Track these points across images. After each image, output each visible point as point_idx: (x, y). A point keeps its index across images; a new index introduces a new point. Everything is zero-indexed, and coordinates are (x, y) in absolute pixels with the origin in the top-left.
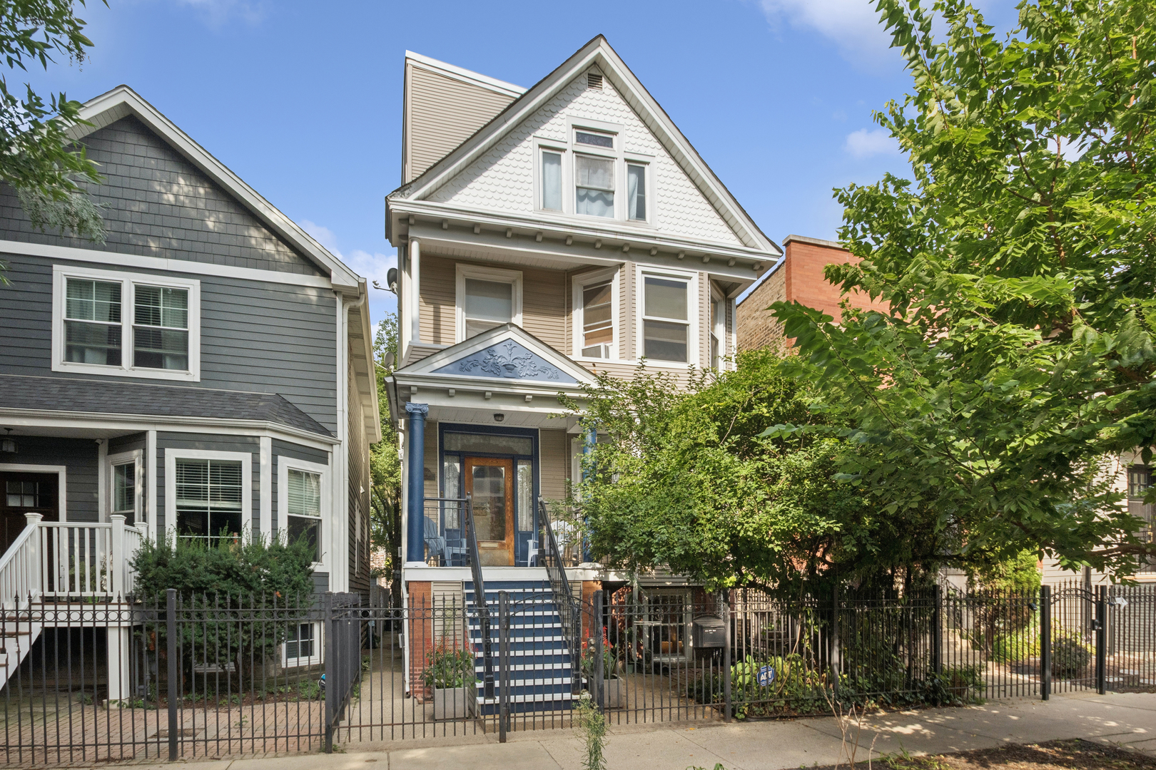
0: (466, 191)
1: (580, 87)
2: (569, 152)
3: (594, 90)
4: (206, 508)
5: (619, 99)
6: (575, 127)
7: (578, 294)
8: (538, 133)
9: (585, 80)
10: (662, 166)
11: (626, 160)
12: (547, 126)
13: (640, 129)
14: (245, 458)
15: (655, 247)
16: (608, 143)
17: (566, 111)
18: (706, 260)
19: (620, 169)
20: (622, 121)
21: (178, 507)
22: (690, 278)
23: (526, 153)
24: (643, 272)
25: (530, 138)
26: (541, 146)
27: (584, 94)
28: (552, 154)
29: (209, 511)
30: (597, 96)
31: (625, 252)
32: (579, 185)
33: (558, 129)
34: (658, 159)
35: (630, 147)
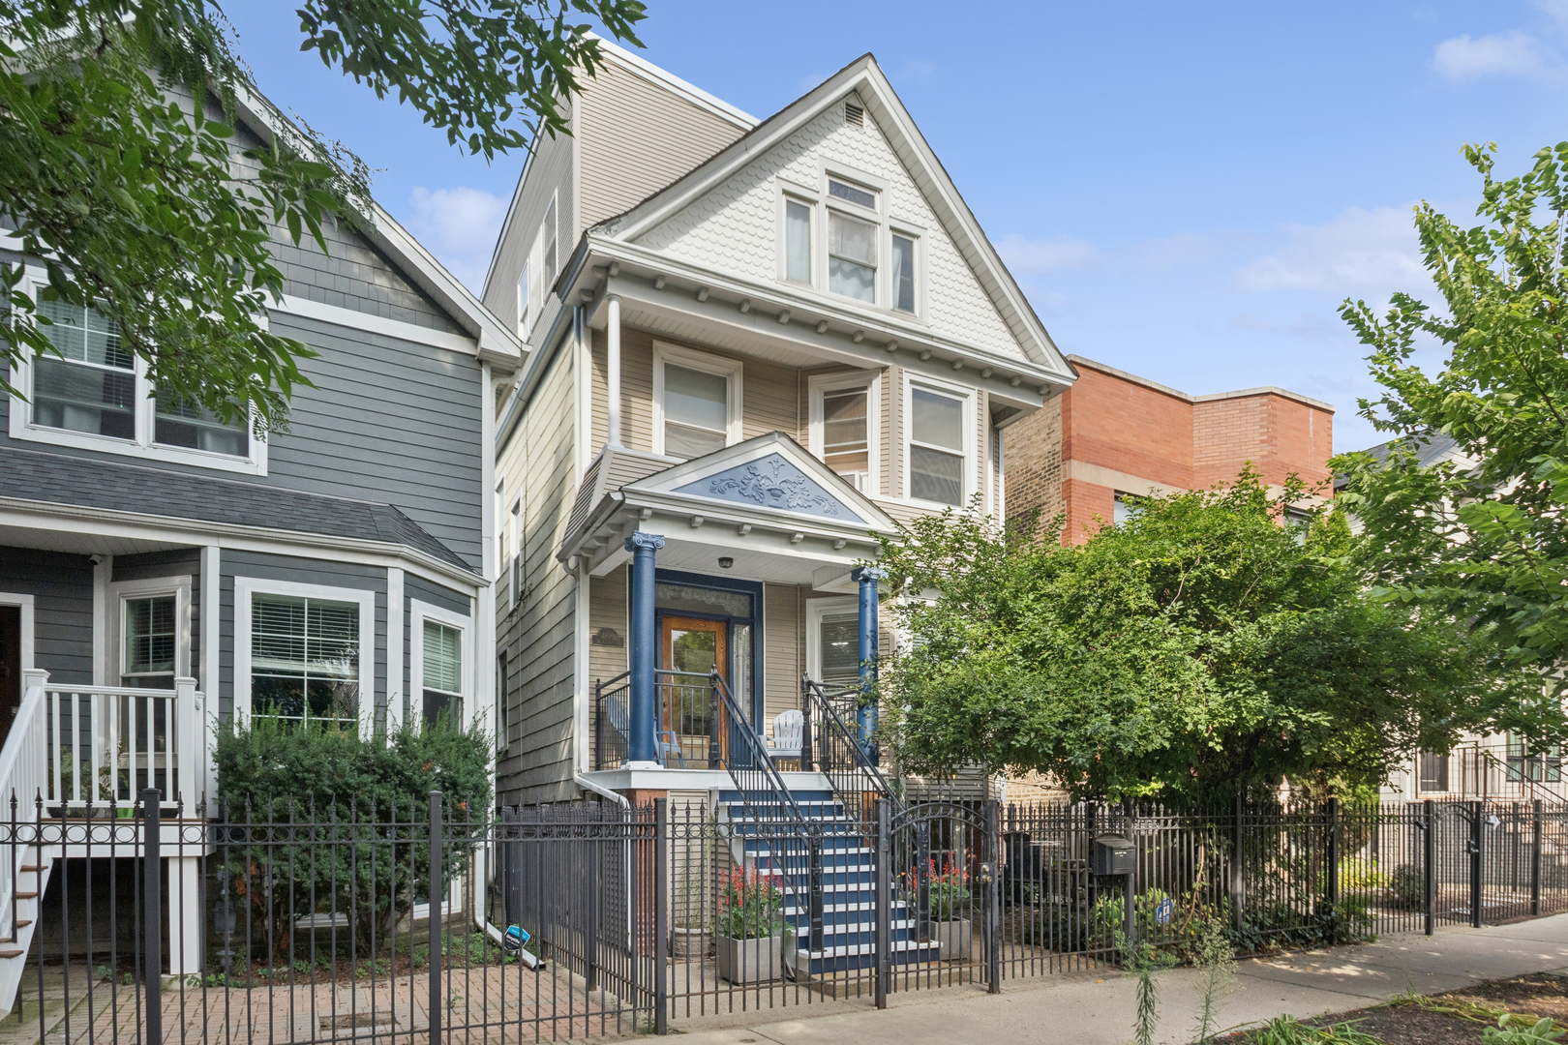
0: (687, 238)
1: (837, 119)
2: (822, 205)
3: (853, 126)
4: (302, 674)
5: (883, 145)
6: (829, 173)
7: (816, 401)
8: (783, 173)
9: (841, 111)
10: (934, 242)
11: (892, 229)
12: (794, 165)
13: (909, 190)
14: (364, 599)
15: (929, 349)
16: (869, 202)
17: (818, 149)
18: (988, 374)
19: (883, 241)
20: (888, 175)
21: (254, 670)
22: (966, 396)
23: (765, 199)
24: (912, 382)
25: (772, 178)
26: (786, 192)
27: (841, 130)
28: (799, 205)
29: (306, 678)
30: (857, 135)
31: (889, 352)
32: (834, 253)
33: (807, 171)
34: (930, 233)
35: (897, 212)
